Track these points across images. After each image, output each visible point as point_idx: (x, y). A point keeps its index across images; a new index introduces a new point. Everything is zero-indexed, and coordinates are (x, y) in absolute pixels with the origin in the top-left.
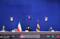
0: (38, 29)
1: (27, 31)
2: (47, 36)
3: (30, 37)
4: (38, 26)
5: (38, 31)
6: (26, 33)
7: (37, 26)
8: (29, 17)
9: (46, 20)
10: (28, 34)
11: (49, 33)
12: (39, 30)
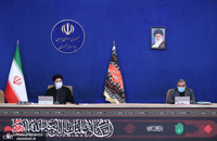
0: (114, 90)
1: (46, 102)
2: (149, 129)
3: (60, 134)
4: (115, 74)
5: (116, 103)
6: (37, 113)
7: (106, 76)
8: (68, 30)
9: (156, 45)
10: (48, 118)
11: (162, 114)
12: (120, 94)
